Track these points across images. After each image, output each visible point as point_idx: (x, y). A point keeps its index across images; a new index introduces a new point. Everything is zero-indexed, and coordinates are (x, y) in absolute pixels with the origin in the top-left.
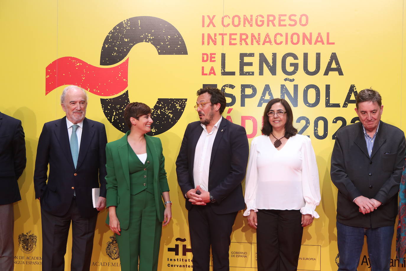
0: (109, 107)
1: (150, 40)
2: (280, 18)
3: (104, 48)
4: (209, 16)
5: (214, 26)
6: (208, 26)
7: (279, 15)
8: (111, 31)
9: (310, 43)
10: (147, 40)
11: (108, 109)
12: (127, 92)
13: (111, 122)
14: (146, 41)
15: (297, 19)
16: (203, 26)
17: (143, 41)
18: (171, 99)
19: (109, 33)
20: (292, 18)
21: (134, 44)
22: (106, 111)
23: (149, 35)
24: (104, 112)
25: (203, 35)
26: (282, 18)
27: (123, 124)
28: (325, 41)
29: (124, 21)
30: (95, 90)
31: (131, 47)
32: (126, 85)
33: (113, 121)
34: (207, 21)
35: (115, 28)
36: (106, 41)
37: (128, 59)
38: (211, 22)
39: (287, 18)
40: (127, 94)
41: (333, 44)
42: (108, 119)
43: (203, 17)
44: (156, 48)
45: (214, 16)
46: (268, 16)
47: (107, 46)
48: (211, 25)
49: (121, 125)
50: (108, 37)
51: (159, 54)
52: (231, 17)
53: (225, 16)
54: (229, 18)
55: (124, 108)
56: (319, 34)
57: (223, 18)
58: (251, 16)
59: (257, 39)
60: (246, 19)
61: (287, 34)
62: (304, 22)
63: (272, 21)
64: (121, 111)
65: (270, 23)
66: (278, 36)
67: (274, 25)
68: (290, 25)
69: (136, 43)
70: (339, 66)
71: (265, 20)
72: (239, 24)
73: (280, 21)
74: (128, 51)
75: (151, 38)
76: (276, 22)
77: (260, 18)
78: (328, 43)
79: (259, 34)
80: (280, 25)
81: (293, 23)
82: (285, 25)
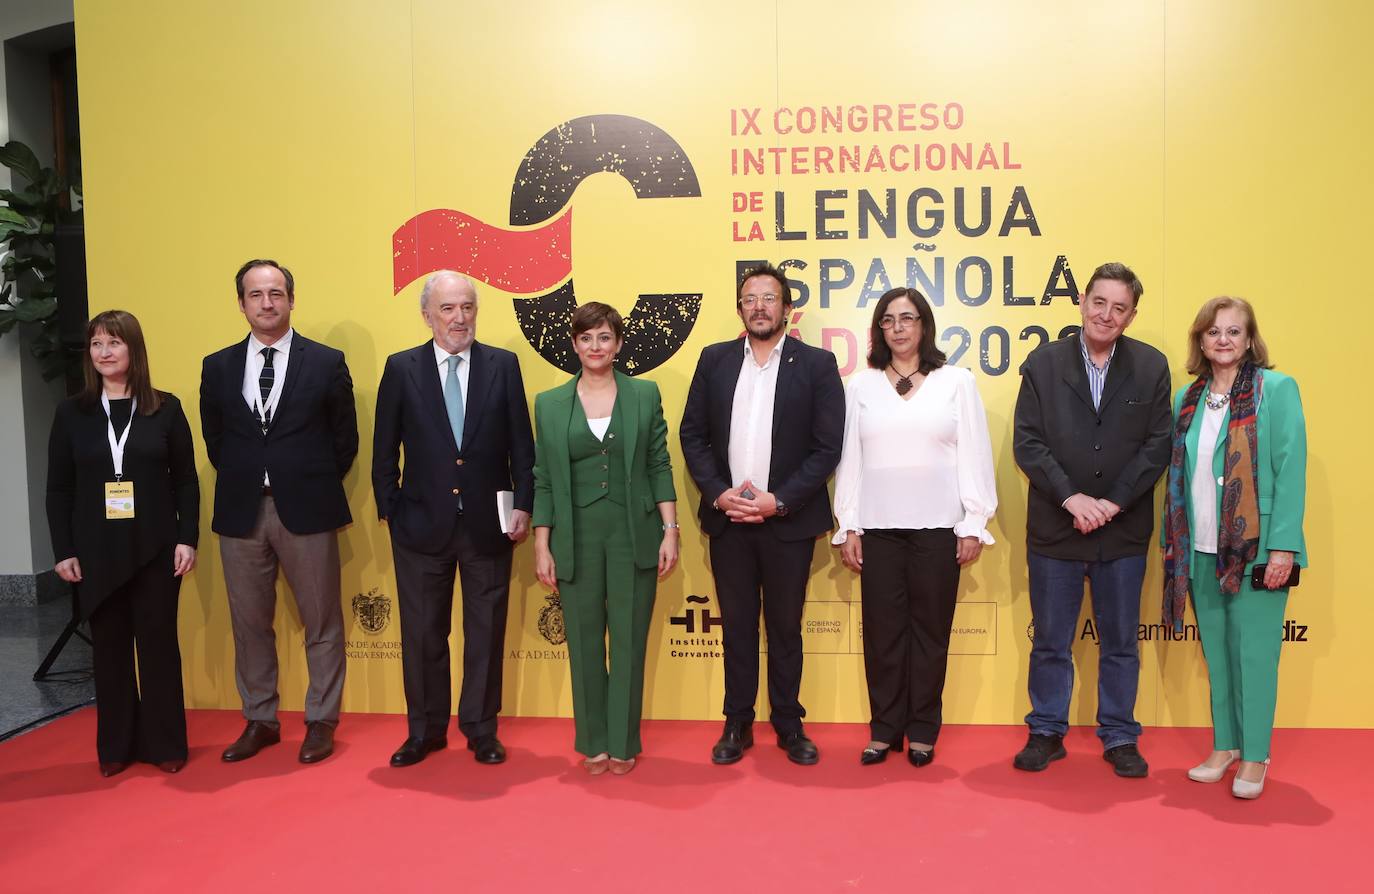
0: (532, 317)
1: (617, 166)
2: (901, 112)
3: (516, 187)
4: (745, 111)
5: (758, 132)
6: (745, 132)
7: (900, 106)
8: (532, 150)
9: (968, 165)
10: (612, 167)
11: (531, 322)
12: (571, 282)
13: (537, 349)
14: (609, 170)
15: (939, 113)
16: (734, 133)
17: (601, 170)
18: (666, 296)
19: (528, 155)
20: (929, 111)
21: (583, 177)
22: (527, 326)
23: (616, 156)
24: (522, 327)
25: (734, 152)
26: (907, 112)
27: (565, 353)
28: (1000, 161)
29: (560, 126)
30: (500, 281)
31: (577, 182)
32: (567, 267)
33: (541, 346)
34: (742, 122)
35: (539, 144)
36: (522, 172)
37: (570, 211)
38: (751, 123)
39: (916, 112)
40: (570, 287)
41: (1018, 166)
42: (531, 343)
43: (734, 113)
44: (632, 183)
45: (757, 111)
46: (876, 108)
47: (523, 183)
48: (751, 131)
49: (561, 354)
50: (525, 162)
51: (639, 196)
52: (795, 113)
53: (781, 110)
54: (791, 114)
55: (565, 318)
56: (988, 146)
57: (777, 115)
58: (839, 108)
59: (853, 158)
60: (826, 115)
61: (917, 148)
62: (953, 120)
63: (885, 119)
64: (559, 325)
65: (881, 124)
66: (899, 152)
67: (889, 128)
68: (924, 127)
69: (588, 174)
70: (1032, 215)
71: (870, 116)
72: (813, 127)
73: (902, 118)
74: (570, 192)
75: (621, 162)
76: (894, 121)
77: (858, 114)
78: (1007, 166)
79: (857, 149)
80: (902, 128)
81: (930, 122)
82: (913, 128)
